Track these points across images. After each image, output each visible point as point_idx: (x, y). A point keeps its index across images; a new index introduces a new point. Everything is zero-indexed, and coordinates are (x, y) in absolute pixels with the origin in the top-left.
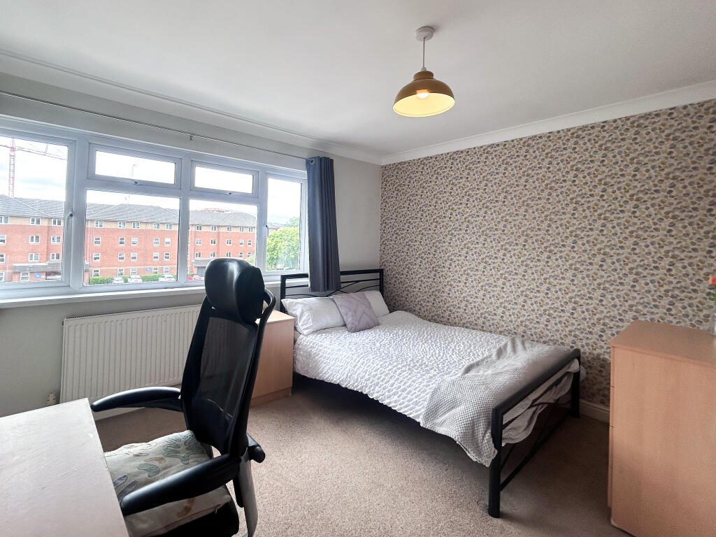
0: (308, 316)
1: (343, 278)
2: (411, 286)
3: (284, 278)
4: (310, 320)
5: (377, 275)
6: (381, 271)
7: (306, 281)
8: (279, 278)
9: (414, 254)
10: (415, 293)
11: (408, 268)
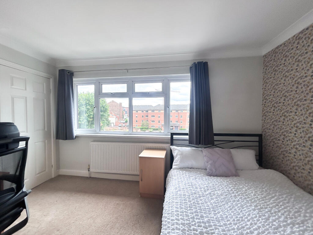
0: (179, 158)
1: (216, 138)
2: (286, 151)
3: (172, 134)
4: (179, 161)
5: (257, 139)
6: (260, 136)
7: (187, 137)
8: (170, 134)
9: (290, 123)
10: (290, 158)
11: (284, 135)
